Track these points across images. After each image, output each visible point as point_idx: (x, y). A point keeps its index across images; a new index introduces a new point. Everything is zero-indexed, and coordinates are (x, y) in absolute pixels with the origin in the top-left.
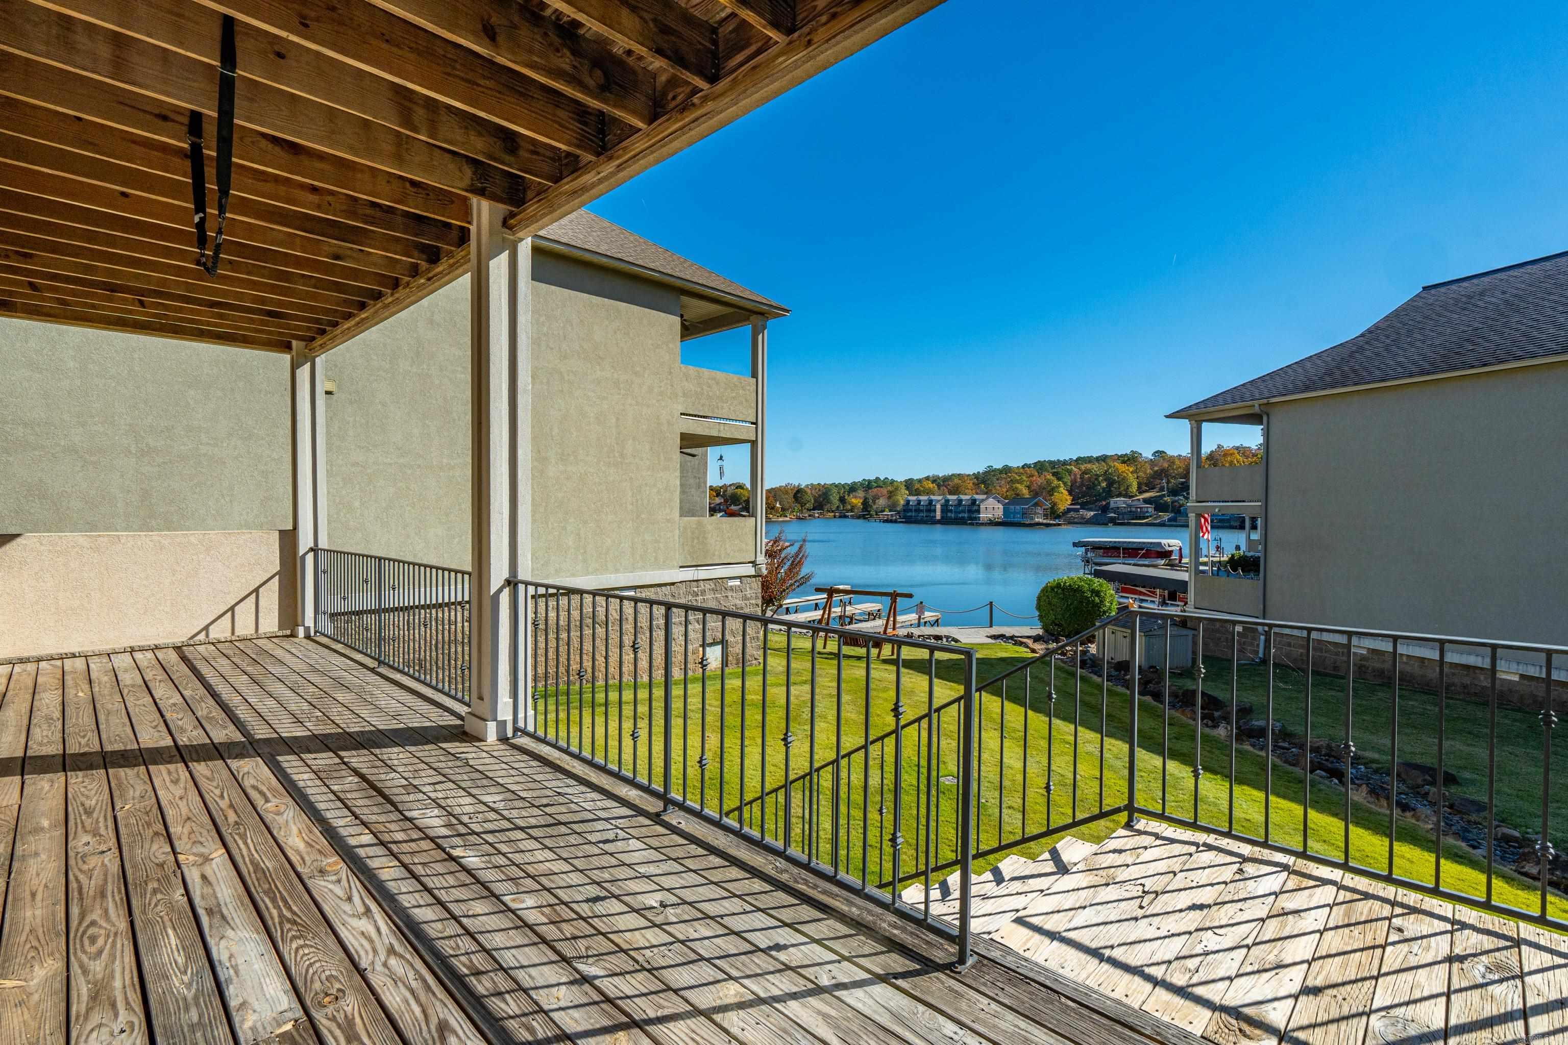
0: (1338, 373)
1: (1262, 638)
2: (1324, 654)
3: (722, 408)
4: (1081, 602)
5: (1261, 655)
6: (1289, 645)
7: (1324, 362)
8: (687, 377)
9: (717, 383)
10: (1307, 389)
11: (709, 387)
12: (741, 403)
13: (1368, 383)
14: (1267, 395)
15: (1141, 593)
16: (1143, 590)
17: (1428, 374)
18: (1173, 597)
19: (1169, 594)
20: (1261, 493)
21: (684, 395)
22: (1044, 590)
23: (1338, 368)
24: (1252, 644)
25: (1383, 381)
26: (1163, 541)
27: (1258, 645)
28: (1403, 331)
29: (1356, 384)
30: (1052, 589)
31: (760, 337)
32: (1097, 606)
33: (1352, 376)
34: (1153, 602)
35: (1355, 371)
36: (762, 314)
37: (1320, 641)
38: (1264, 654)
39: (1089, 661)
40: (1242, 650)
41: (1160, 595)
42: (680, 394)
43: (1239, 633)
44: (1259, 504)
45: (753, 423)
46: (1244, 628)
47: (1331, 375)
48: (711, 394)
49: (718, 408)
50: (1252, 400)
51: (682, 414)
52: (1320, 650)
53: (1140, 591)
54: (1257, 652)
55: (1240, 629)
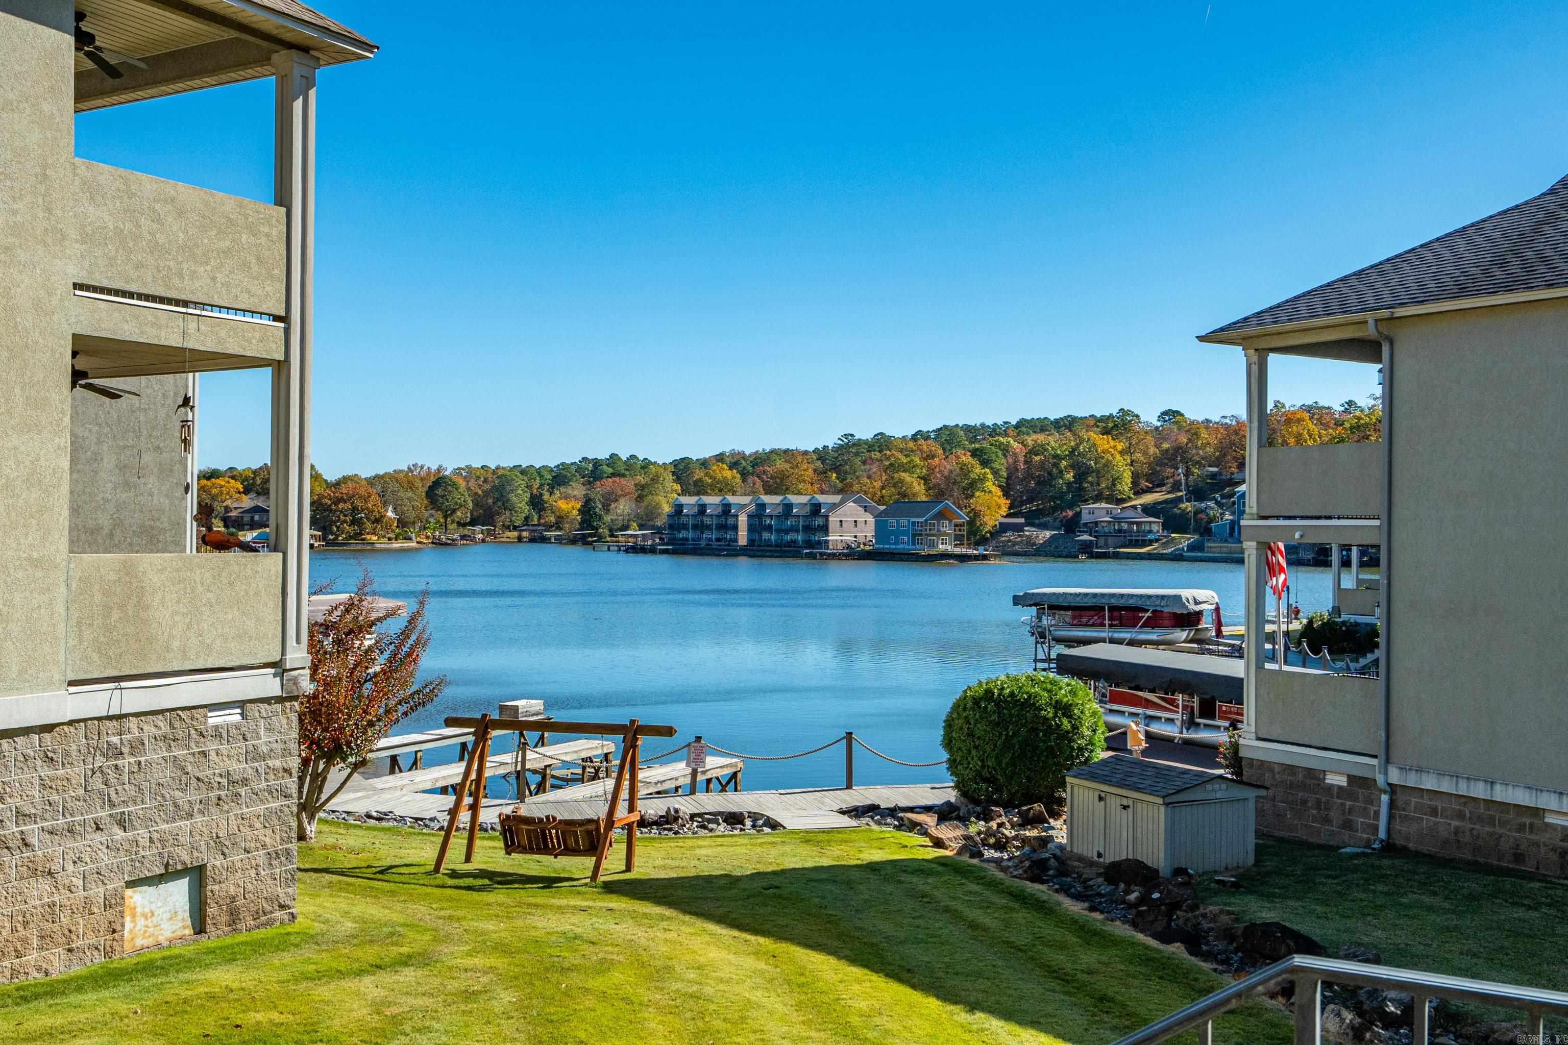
0: (1515, 266)
1: (1385, 798)
2: (1499, 830)
3: (193, 275)
4: (1034, 730)
5: (1382, 834)
6: (1434, 812)
7: (1489, 239)
8: (93, 192)
9: (181, 213)
10: (1462, 291)
11: (158, 220)
12: (245, 266)
14: (1388, 299)
15: (1149, 704)
16: (1151, 697)
18: (1208, 710)
19: (1202, 703)
20: (1378, 503)
21: (86, 238)
22: (960, 706)
23: (1517, 254)
24: (1365, 812)
26: (1186, 593)
27: (1377, 814)
29: (1550, 286)
30: (976, 701)
31: (298, 105)
32: (1067, 737)
33: (1542, 269)
34: (1170, 721)
35: (1544, 260)
36: (304, 49)
37: (1489, 803)
38: (1389, 831)
39: (1052, 862)
40: (1348, 825)
41: (1185, 707)
42: (73, 234)
43: (1340, 788)
44: (1376, 523)
45: (277, 318)
46: (1351, 779)
47: (1502, 265)
48: (161, 239)
49: (181, 275)
50: (1362, 310)
51: (76, 286)
52: (1491, 821)
53: (1147, 700)
54: (1376, 828)
55: (1342, 781)
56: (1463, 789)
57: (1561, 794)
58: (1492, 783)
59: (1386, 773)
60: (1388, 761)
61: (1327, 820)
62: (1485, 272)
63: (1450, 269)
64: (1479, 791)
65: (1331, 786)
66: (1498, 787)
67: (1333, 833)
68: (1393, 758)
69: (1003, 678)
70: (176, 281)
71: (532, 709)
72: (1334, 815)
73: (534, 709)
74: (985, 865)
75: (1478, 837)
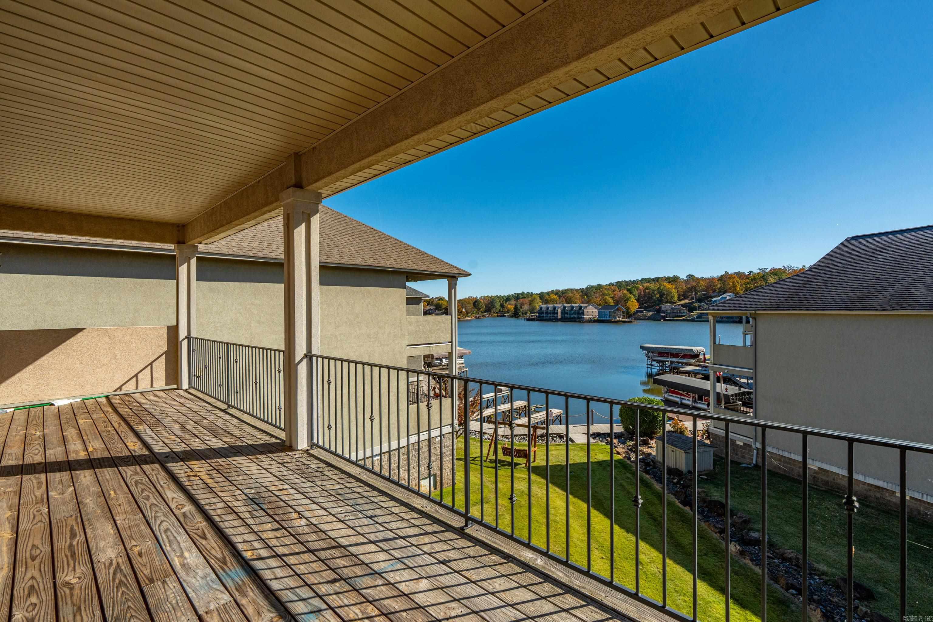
0: (796, 299)
1: (755, 451)
2: (792, 467)
3: (431, 337)
5: (754, 462)
7: (788, 287)
8: (410, 323)
9: (428, 323)
10: (778, 307)
11: (424, 326)
12: (442, 332)
13: (814, 310)
14: (754, 307)
15: (682, 395)
16: (683, 393)
17: (850, 310)
18: (700, 398)
19: (698, 396)
20: (752, 365)
21: (409, 334)
22: (625, 406)
23: (797, 294)
24: (749, 454)
25: (823, 310)
26: (694, 348)
27: (753, 455)
28: (834, 271)
29: (807, 310)
31: (453, 291)
32: (656, 418)
33: (805, 302)
34: (689, 400)
35: (806, 298)
36: (455, 277)
37: (789, 459)
38: (756, 461)
39: (652, 463)
40: (743, 457)
41: (693, 397)
42: (406, 334)
43: (741, 446)
44: (751, 371)
45: (449, 342)
46: (744, 444)
47: (792, 298)
48: (425, 330)
49: (429, 338)
50: (746, 310)
51: (407, 346)
52: (790, 464)
54: (752, 460)
55: (742, 444)
56: (781, 453)
57: (813, 460)
58: (790, 453)
59: (755, 444)
60: (756, 441)
61: (737, 454)
62: (786, 300)
63: (775, 297)
64: (786, 454)
65: (738, 445)
66: (792, 455)
67: (739, 458)
68: (757, 440)
69: (636, 398)
70: (428, 339)
72: (739, 453)
74: (631, 464)
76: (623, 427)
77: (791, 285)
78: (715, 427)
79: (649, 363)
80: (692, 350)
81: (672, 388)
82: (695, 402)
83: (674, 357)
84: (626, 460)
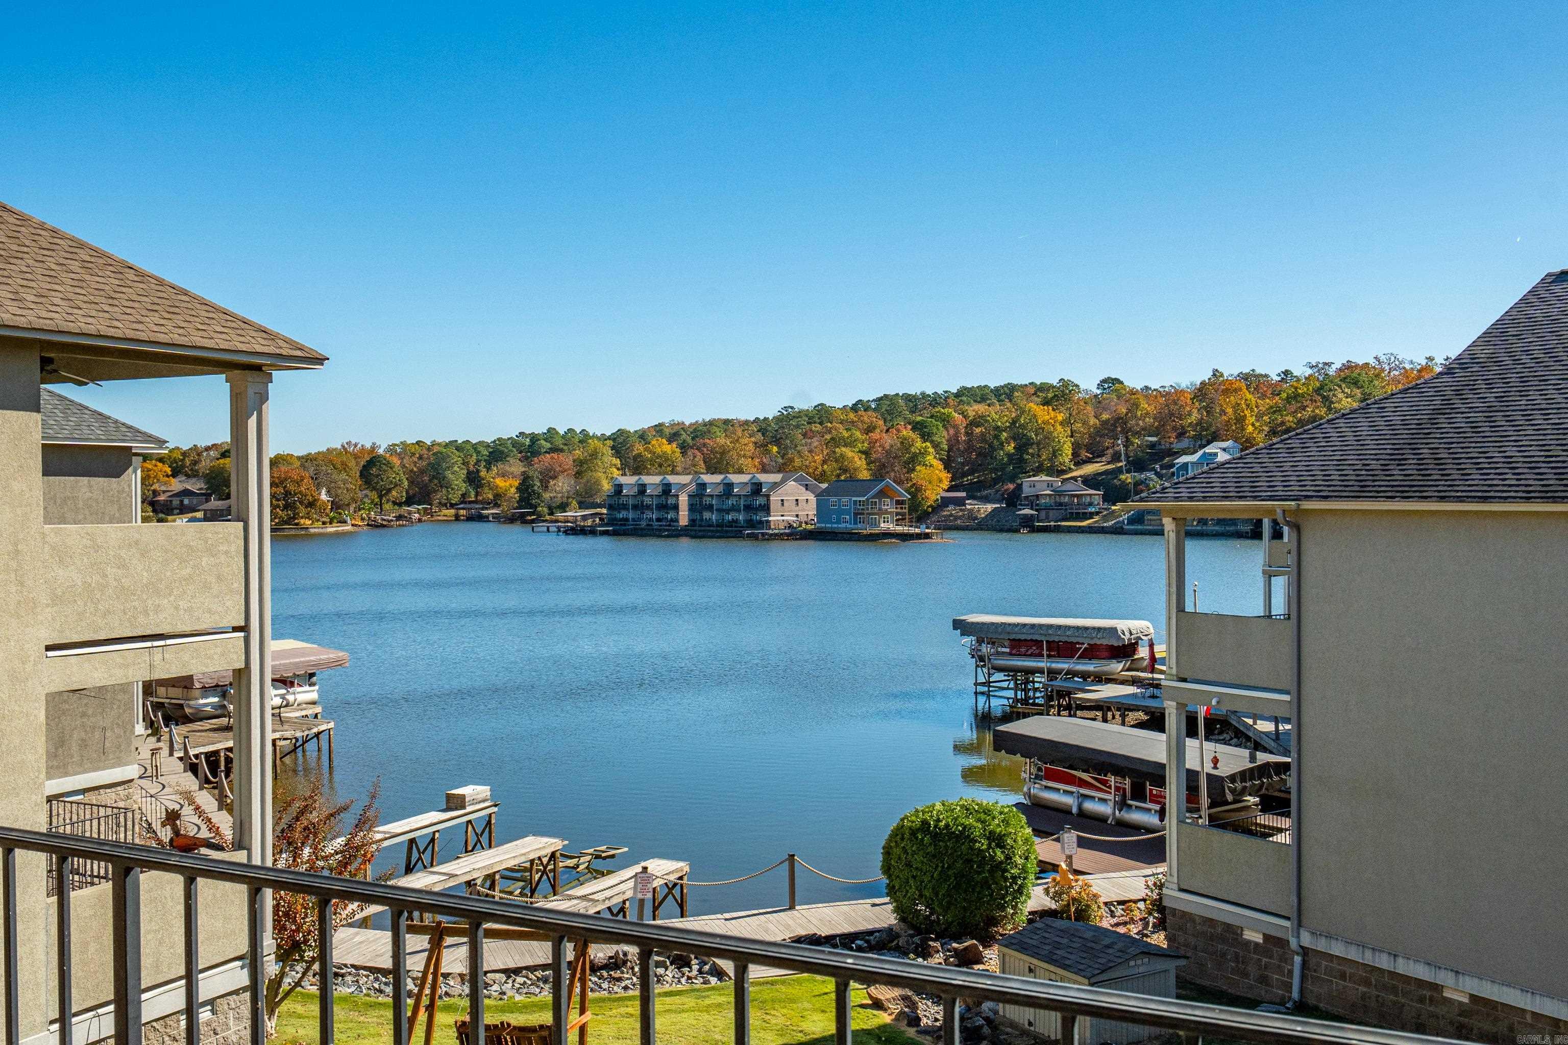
0: (1411, 464)
1: (1298, 959)
2: (1402, 1000)
3: (158, 609)
4: (969, 861)
5: (1295, 995)
6: (1343, 976)
7: (1390, 425)
8: (61, 554)
9: (144, 553)
10: (1362, 491)
11: (123, 566)
12: (207, 587)
13: (1460, 500)
14: (1295, 490)
15: (1082, 783)
16: (1085, 776)
17: (1555, 500)
18: (1139, 793)
20: (1288, 678)
21: (56, 599)
22: (898, 834)
23: (1414, 450)
24: (1279, 969)
25: (1485, 499)
26: (1122, 625)
27: (1291, 972)
28: (1514, 379)
29: (1442, 499)
30: (913, 832)
31: (252, 422)
32: (999, 868)
33: (1436, 475)
34: (1103, 801)
35: (1439, 462)
36: (258, 368)
37: (1393, 974)
38: (1302, 991)
39: (986, 1030)
40: (1264, 980)
41: (1117, 789)
42: (44, 599)
43: (1257, 944)
44: (1286, 698)
45: (235, 629)
46: (1266, 937)
47: (1401, 462)
48: (126, 582)
49: (146, 613)
50: (1271, 498)
51: (49, 648)
52: (1394, 990)
53: (1080, 779)
54: (1288, 987)
55: (1258, 938)
56: (1368, 958)
57: (1457, 972)
58: (1395, 956)
59: (1298, 937)
60: (1300, 925)
61: (1246, 975)
62: (1385, 468)
63: (1352, 459)
64: (1383, 962)
65: (1249, 942)
66: (1400, 961)
67: (1251, 987)
68: (1304, 921)
69: (938, 806)
70: (141, 619)
71: (478, 796)
72: (1252, 969)
73: (481, 796)
74: (921, 1039)
75: (1383, 1005)
76: (897, 910)
77: (1397, 419)
78: (1182, 890)
79: (981, 679)
80: (1113, 630)
81: (1052, 763)
82: (1122, 804)
83: (1059, 656)
84: (903, 1026)
